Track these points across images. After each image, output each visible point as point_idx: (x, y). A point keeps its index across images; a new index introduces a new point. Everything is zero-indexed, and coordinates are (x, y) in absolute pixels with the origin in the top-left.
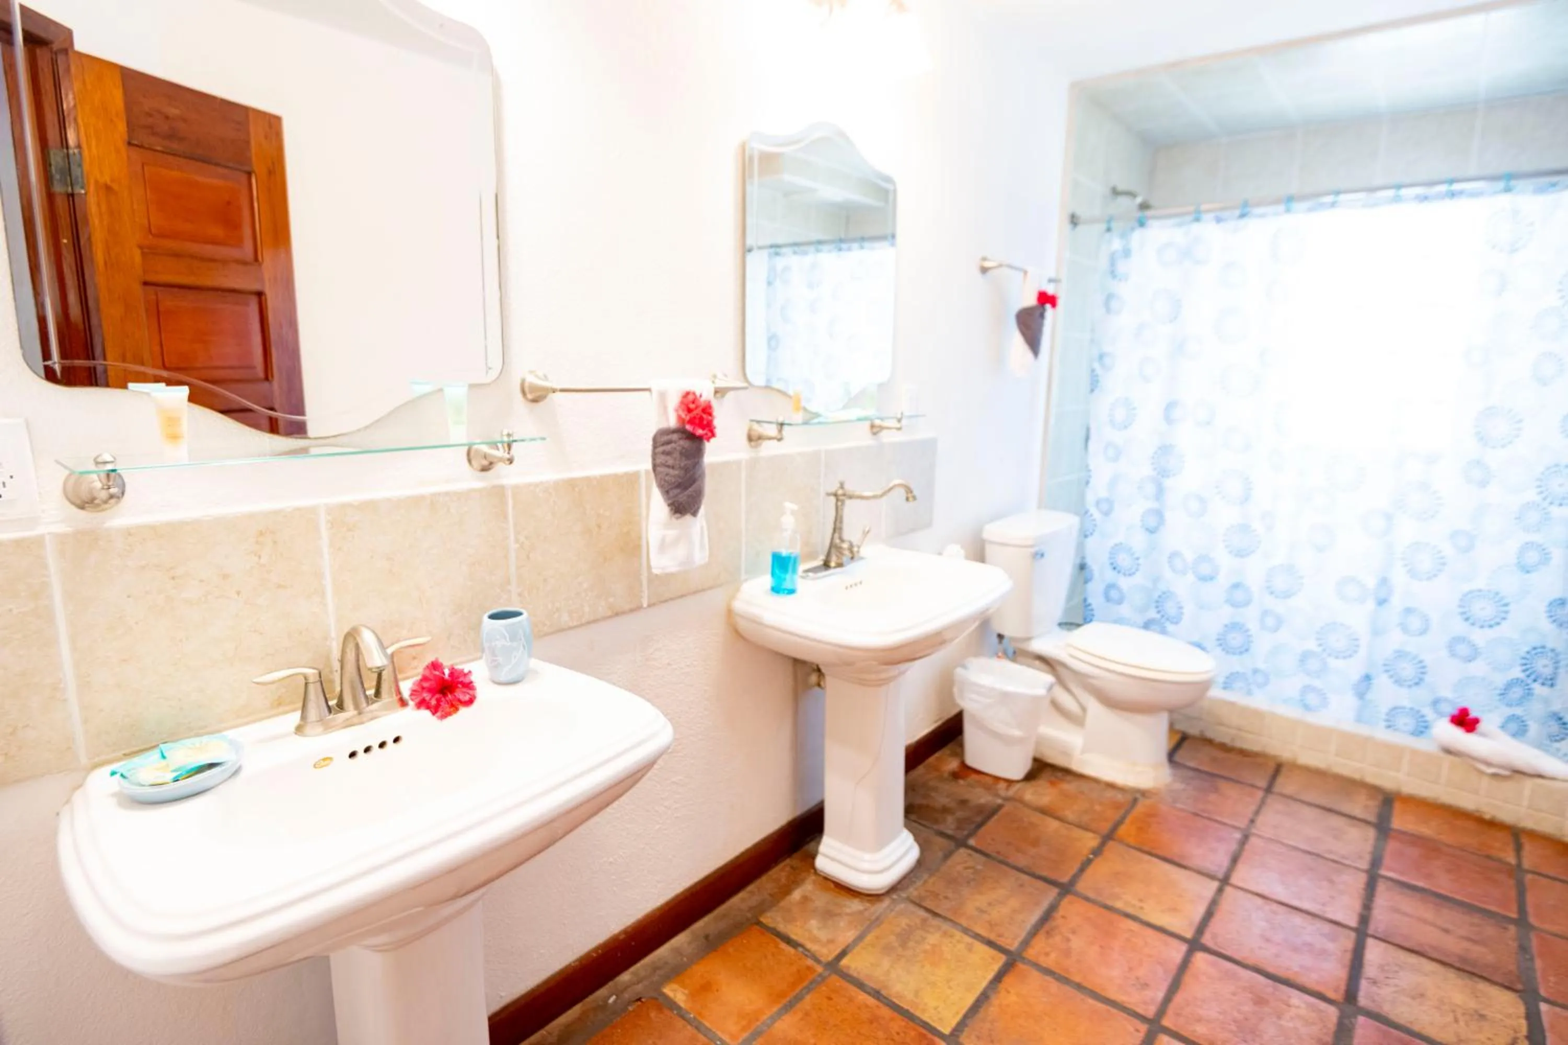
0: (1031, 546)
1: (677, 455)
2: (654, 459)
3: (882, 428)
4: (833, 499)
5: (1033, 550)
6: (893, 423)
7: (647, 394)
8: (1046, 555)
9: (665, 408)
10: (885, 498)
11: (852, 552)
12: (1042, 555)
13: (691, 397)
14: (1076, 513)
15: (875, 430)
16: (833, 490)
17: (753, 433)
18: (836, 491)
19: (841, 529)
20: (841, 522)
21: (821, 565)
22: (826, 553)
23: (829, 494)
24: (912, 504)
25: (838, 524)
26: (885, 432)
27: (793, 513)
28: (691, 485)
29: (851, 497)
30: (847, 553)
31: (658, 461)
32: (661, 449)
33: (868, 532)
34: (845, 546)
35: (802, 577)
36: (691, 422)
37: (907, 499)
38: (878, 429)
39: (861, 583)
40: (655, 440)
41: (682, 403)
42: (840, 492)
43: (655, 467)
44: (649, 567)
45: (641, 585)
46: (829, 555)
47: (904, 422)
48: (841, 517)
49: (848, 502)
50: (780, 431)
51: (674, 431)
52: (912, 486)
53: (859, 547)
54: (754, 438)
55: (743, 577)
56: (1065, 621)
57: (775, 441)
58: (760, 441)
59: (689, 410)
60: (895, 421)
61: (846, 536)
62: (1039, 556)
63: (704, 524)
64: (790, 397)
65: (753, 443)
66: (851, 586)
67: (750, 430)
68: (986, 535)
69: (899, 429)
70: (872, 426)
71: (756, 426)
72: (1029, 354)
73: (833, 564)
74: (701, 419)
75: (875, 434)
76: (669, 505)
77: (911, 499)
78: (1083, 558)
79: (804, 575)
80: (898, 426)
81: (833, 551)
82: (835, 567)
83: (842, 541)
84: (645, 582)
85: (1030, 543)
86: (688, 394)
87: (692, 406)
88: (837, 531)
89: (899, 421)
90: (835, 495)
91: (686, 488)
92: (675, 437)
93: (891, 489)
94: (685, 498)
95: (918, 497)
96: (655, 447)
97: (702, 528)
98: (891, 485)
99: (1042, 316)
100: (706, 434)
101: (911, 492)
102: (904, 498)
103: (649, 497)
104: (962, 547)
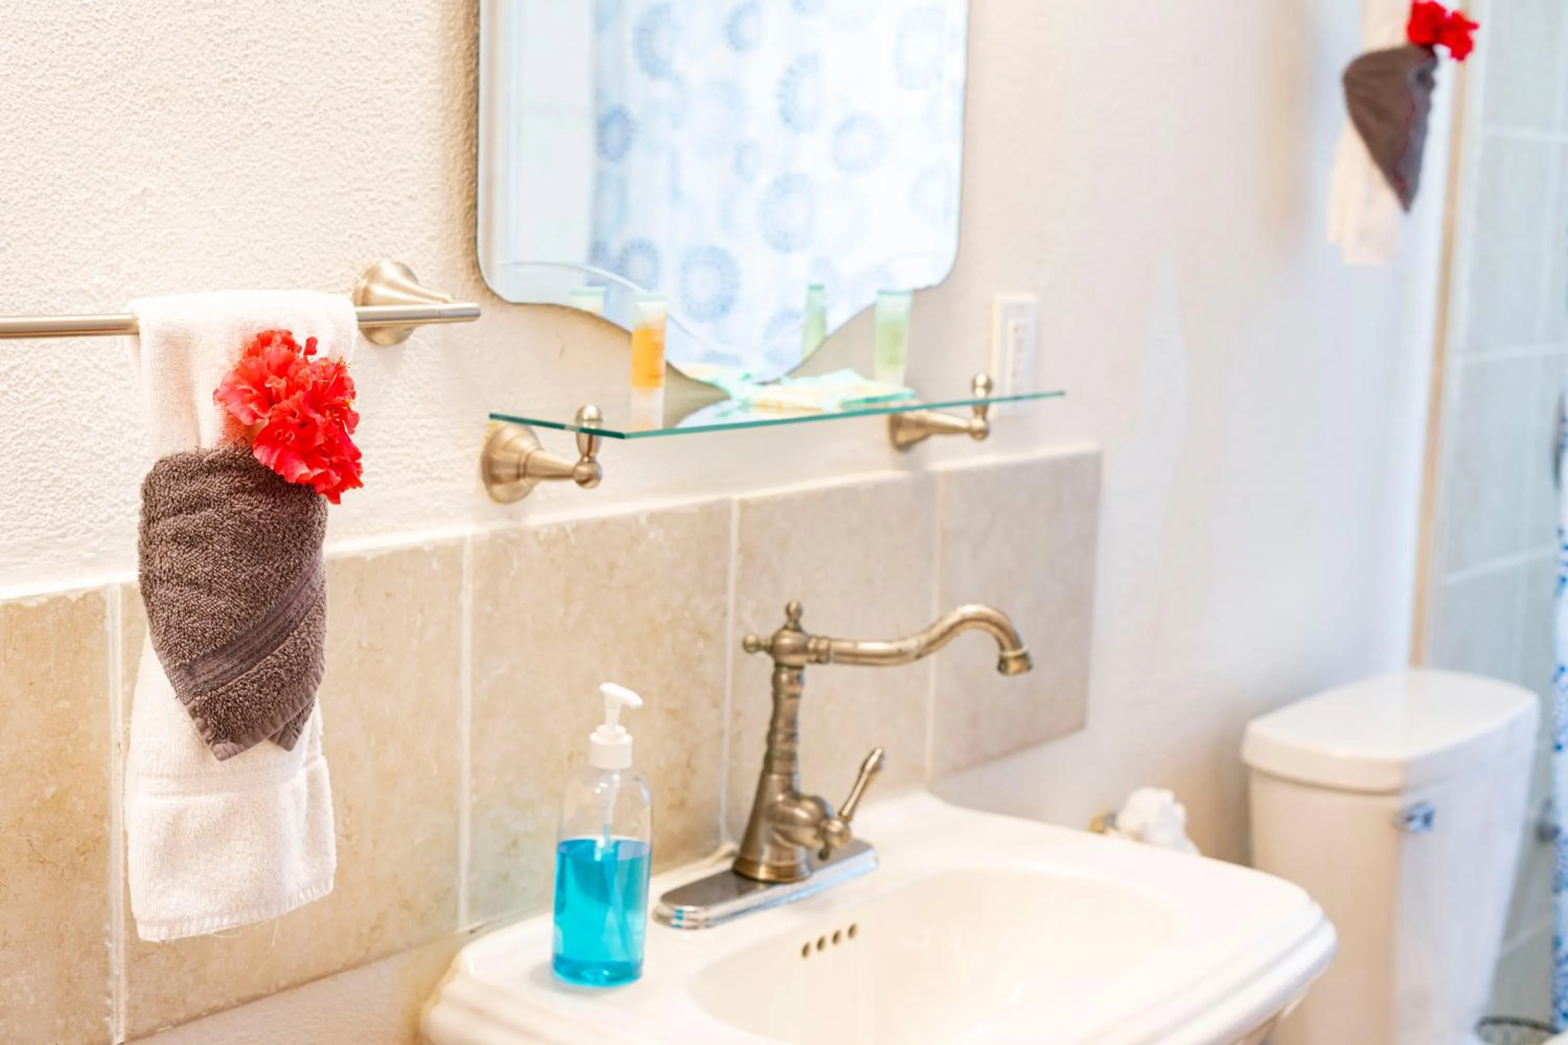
0: (1394, 792)
1: (221, 544)
2: (146, 558)
3: (927, 430)
4: (766, 662)
5: (1394, 804)
6: (963, 418)
7: (125, 340)
8: (1437, 820)
9: (185, 390)
10: (932, 659)
11: (823, 834)
12: (1427, 819)
13: (275, 352)
14: (1527, 682)
15: (902, 437)
16: (765, 634)
17: (498, 456)
18: (776, 637)
19: (791, 757)
20: (792, 737)
21: (724, 874)
22: (741, 832)
23: (751, 648)
24: (1019, 681)
25: (781, 746)
26: (936, 441)
27: (627, 716)
28: (270, 646)
29: (821, 657)
30: (807, 835)
31: (161, 565)
32: (169, 525)
33: (876, 768)
34: (801, 813)
35: (662, 919)
36: (267, 438)
37: (1002, 665)
38: (917, 434)
39: (852, 931)
40: (149, 490)
41: (242, 372)
42: (788, 640)
43: (149, 581)
44: (131, 922)
45: (106, 973)
46: (749, 840)
47: (993, 411)
48: (792, 722)
49: (811, 672)
50: (588, 453)
51: (213, 467)
52: (1019, 626)
53: (847, 820)
54: (501, 472)
55: (464, 926)
56: (1493, 1013)
57: (571, 485)
58: (523, 482)
59: (267, 399)
60: (968, 411)
61: (805, 786)
62: (1417, 824)
63: (322, 763)
64: (627, 334)
65: (497, 488)
66: (820, 944)
67: (492, 443)
68: (1252, 755)
69: (982, 434)
70: (896, 423)
71: (510, 432)
72: (1387, 197)
73: (762, 873)
74: (307, 424)
75: (903, 447)
76: (194, 713)
77: (1013, 666)
78: (1548, 804)
79: (666, 910)
80: (978, 423)
81: (764, 828)
82: (769, 883)
83: (796, 797)
84: (118, 962)
85: (1390, 780)
86: (265, 340)
87: (277, 384)
88: (777, 765)
89: (981, 408)
90: (772, 649)
91: (256, 655)
92: (217, 484)
93: (952, 629)
94: (252, 688)
95: (1034, 656)
96: (150, 520)
97: (313, 780)
98: (953, 618)
99: (1426, 81)
100: (324, 478)
101: (1016, 644)
102: (995, 661)
103: (132, 675)
104: (1178, 799)
